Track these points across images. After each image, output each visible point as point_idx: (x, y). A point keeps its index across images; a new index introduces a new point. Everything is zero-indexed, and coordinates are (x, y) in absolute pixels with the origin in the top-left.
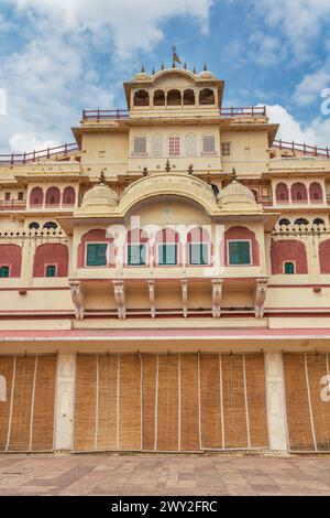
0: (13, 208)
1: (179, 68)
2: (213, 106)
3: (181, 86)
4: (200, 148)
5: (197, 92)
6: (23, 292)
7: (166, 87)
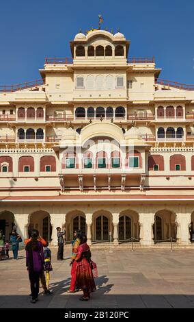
0: (8, 119)
2: (123, 57)
3: (104, 43)
4: (115, 83)
5: (113, 48)
6: (37, 179)
7: (95, 44)
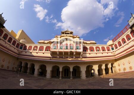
1: (68, 30)
2: (72, 34)
3: (68, 32)
5: (70, 33)
6: (43, 53)
